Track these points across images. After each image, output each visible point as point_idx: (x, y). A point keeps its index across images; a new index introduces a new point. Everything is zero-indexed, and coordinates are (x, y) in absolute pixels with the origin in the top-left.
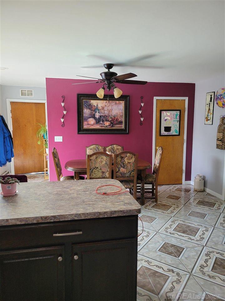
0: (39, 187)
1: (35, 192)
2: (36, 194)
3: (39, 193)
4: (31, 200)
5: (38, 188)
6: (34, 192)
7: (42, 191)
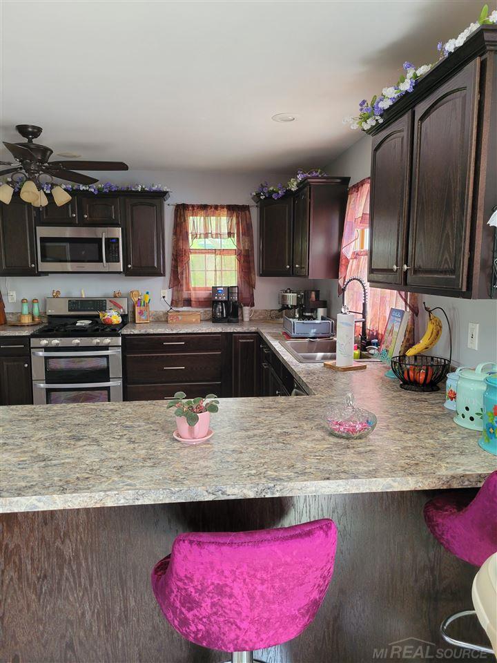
0: (121, 463)
1: (132, 446)
2: (131, 441)
3: (121, 444)
4: (139, 426)
5: (124, 459)
6: (136, 445)
7: (113, 449)
